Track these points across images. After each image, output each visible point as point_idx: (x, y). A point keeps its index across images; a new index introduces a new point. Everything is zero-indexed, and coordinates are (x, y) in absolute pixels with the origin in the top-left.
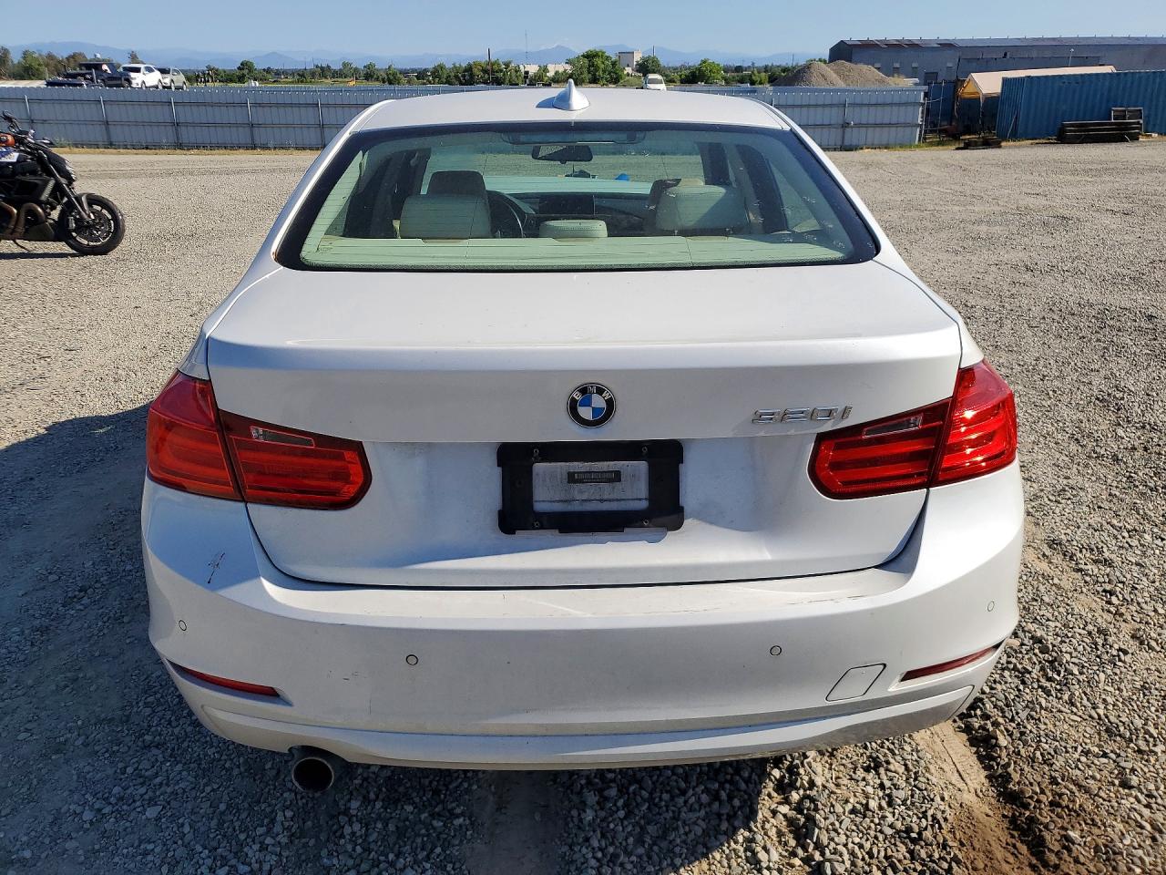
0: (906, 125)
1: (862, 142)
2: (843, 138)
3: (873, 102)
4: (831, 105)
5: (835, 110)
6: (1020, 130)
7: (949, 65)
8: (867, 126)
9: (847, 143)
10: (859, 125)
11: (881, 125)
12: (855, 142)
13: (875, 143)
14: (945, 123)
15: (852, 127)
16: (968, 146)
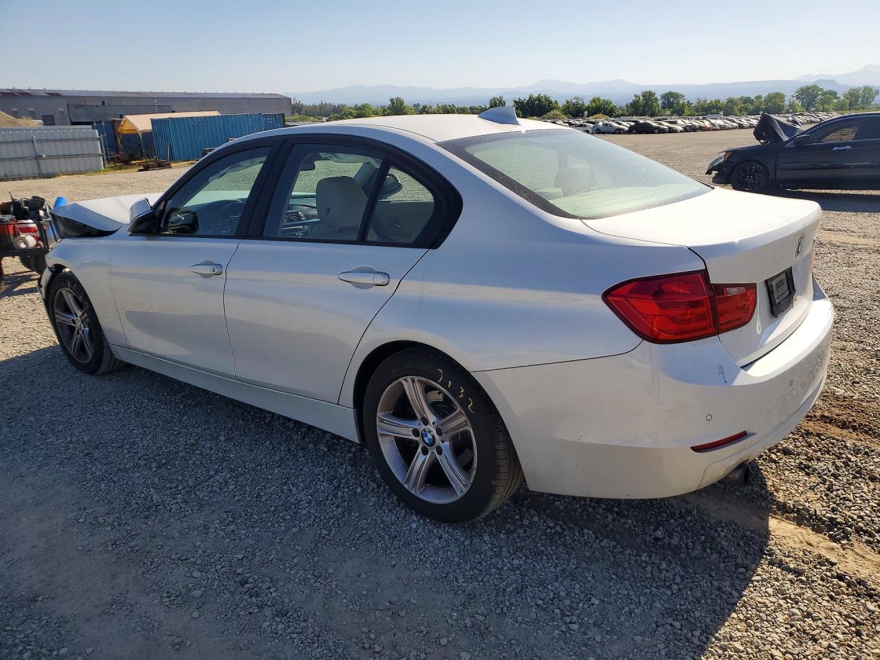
0: (90, 155)
1: (57, 170)
2: (39, 168)
3: (58, 138)
4: (20, 142)
5: (25, 146)
6: (176, 155)
7: (61, 109)
8: (58, 157)
9: (44, 171)
10: (50, 157)
11: (70, 156)
12: (51, 171)
13: (69, 170)
14: (114, 153)
15: (45, 159)
16: (147, 168)
